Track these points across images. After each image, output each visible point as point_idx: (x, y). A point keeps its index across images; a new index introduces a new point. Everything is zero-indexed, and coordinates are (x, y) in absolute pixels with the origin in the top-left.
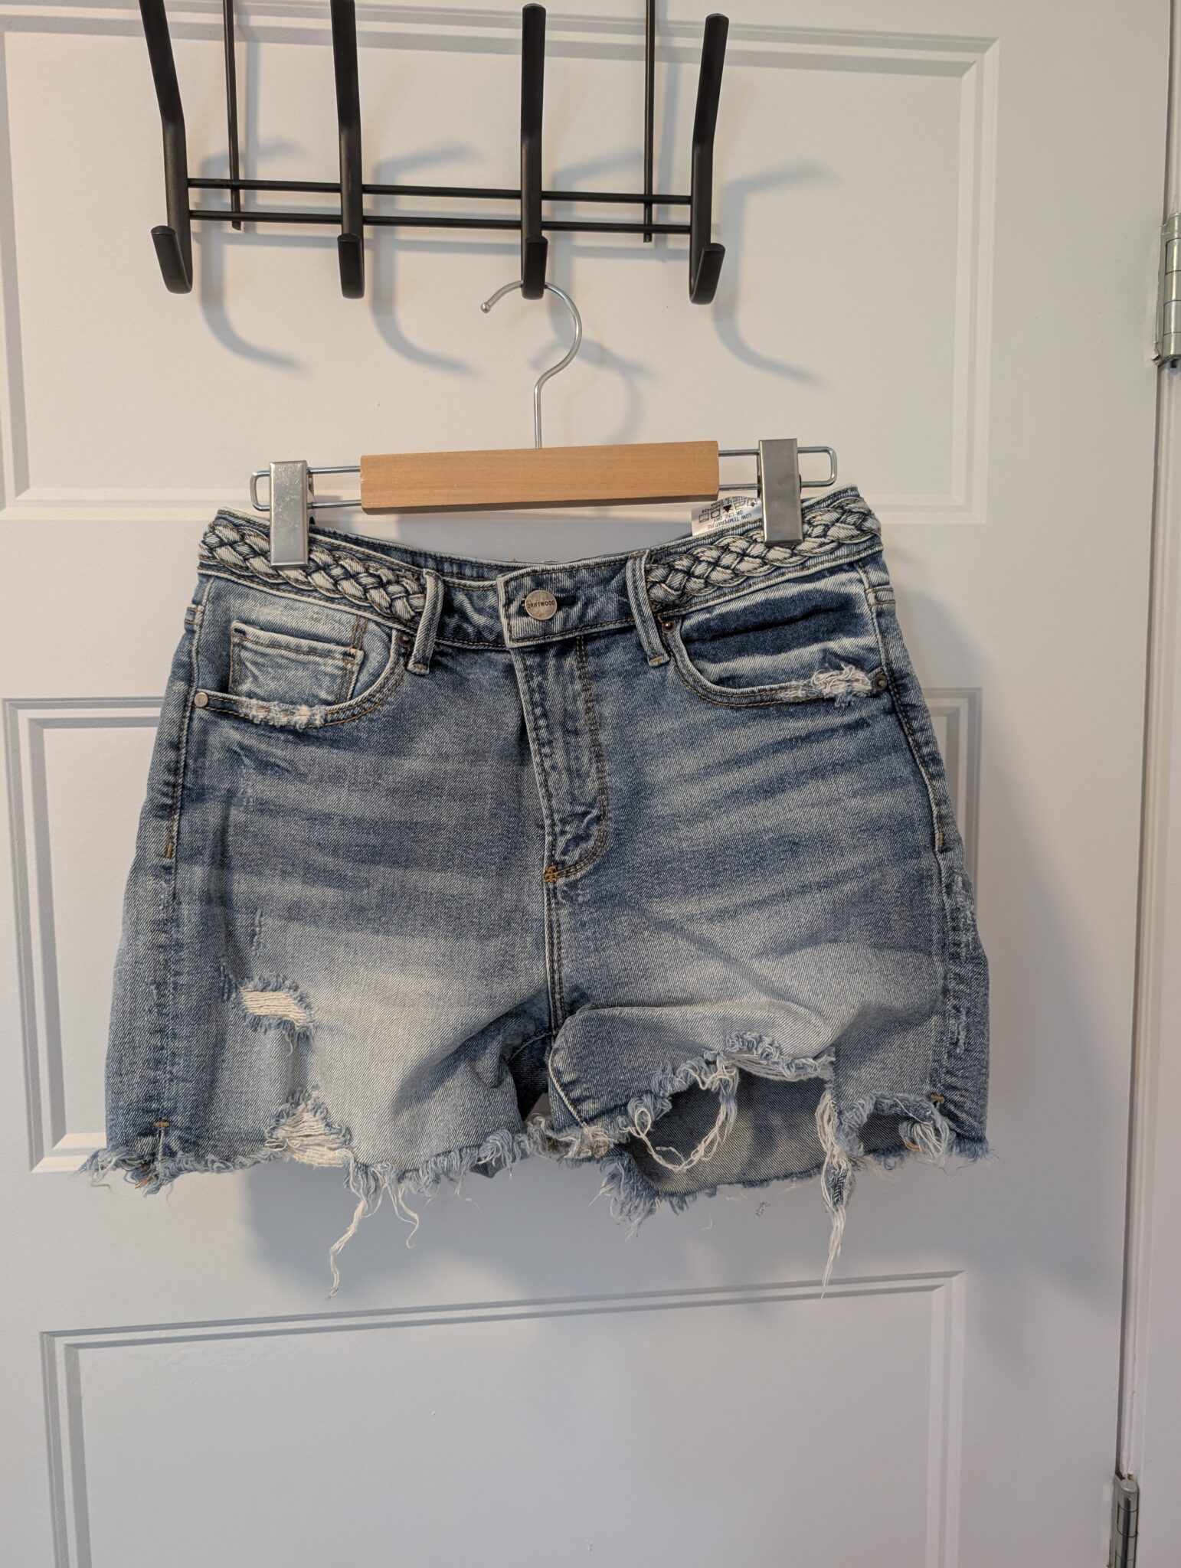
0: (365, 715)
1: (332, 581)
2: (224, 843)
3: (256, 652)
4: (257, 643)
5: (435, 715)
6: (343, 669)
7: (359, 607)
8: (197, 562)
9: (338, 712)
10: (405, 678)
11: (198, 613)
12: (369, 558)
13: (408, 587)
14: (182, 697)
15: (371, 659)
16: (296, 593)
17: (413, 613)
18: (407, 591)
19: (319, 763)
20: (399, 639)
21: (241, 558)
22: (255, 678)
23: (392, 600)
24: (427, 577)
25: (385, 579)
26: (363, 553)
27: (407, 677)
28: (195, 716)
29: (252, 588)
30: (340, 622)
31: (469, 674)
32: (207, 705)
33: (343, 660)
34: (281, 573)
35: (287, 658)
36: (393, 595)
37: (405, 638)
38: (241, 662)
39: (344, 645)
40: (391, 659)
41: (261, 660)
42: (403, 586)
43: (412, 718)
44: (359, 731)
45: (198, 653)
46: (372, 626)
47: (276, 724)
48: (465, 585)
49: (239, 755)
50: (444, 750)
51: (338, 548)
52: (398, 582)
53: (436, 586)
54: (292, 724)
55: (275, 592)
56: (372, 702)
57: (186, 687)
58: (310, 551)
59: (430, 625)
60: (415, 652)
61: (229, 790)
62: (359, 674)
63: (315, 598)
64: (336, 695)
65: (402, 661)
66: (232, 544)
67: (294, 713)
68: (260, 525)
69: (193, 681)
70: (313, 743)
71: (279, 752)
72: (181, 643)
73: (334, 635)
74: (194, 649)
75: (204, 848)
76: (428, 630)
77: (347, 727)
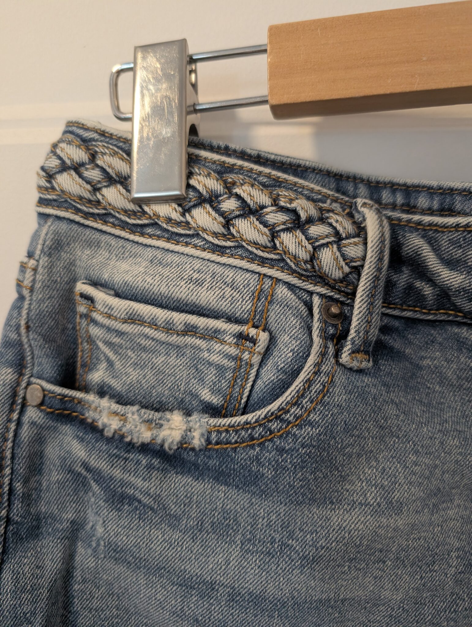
0: (271, 440)
1: (221, 219)
2: (67, 592)
3: (109, 329)
4: (109, 316)
5: (382, 439)
6: (237, 359)
7: (263, 262)
8: (35, 195)
9: (227, 431)
10: (336, 379)
11: (29, 270)
12: (278, 183)
13: (339, 228)
14: (8, 390)
15: (280, 345)
16: (168, 240)
17: (347, 269)
18: (337, 233)
19: (198, 503)
20: (325, 310)
21: (89, 187)
22: (111, 364)
23: (314, 248)
24: (365, 210)
25: (303, 216)
26: (269, 176)
27: (341, 378)
28: (26, 419)
29: (105, 232)
30: (232, 286)
31: (423, 358)
32: (42, 404)
33: (237, 344)
34: (146, 208)
35: (153, 339)
36: (317, 240)
37: (334, 310)
38: (90, 340)
39: (238, 321)
40: (315, 349)
41: (116, 340)
42: (331, 225)
43: (348, 445)
44: (259, 463)
45: (28, 328)
46: (282, 292)
47: (135, 440)
48: (419, 223)
49: (85, 478)
50: (397, 495)
51: (231, 169)
52: (322, 220)
53: (381, 225)
54: (159, 441)
55: (137, 238)
56: (282, 420)
57: (16, 376)
58: (190, 175)
59: (375, 287)
60: (352, 333)
61: (73, 522)
62: (260, 366)
63: (195, 246)
64: (225, 397)
65: (331, 350)
66: (77, 168)
67: (161, 426)
68: (119, 139)
69: (26, 368)
70: (189, 471)
71: (139, 482)
72: (9, 314)
73: (224, 306)
74: (23, 323)
75: (34, 614)
76: (372, 296)
77: (242, 455)
